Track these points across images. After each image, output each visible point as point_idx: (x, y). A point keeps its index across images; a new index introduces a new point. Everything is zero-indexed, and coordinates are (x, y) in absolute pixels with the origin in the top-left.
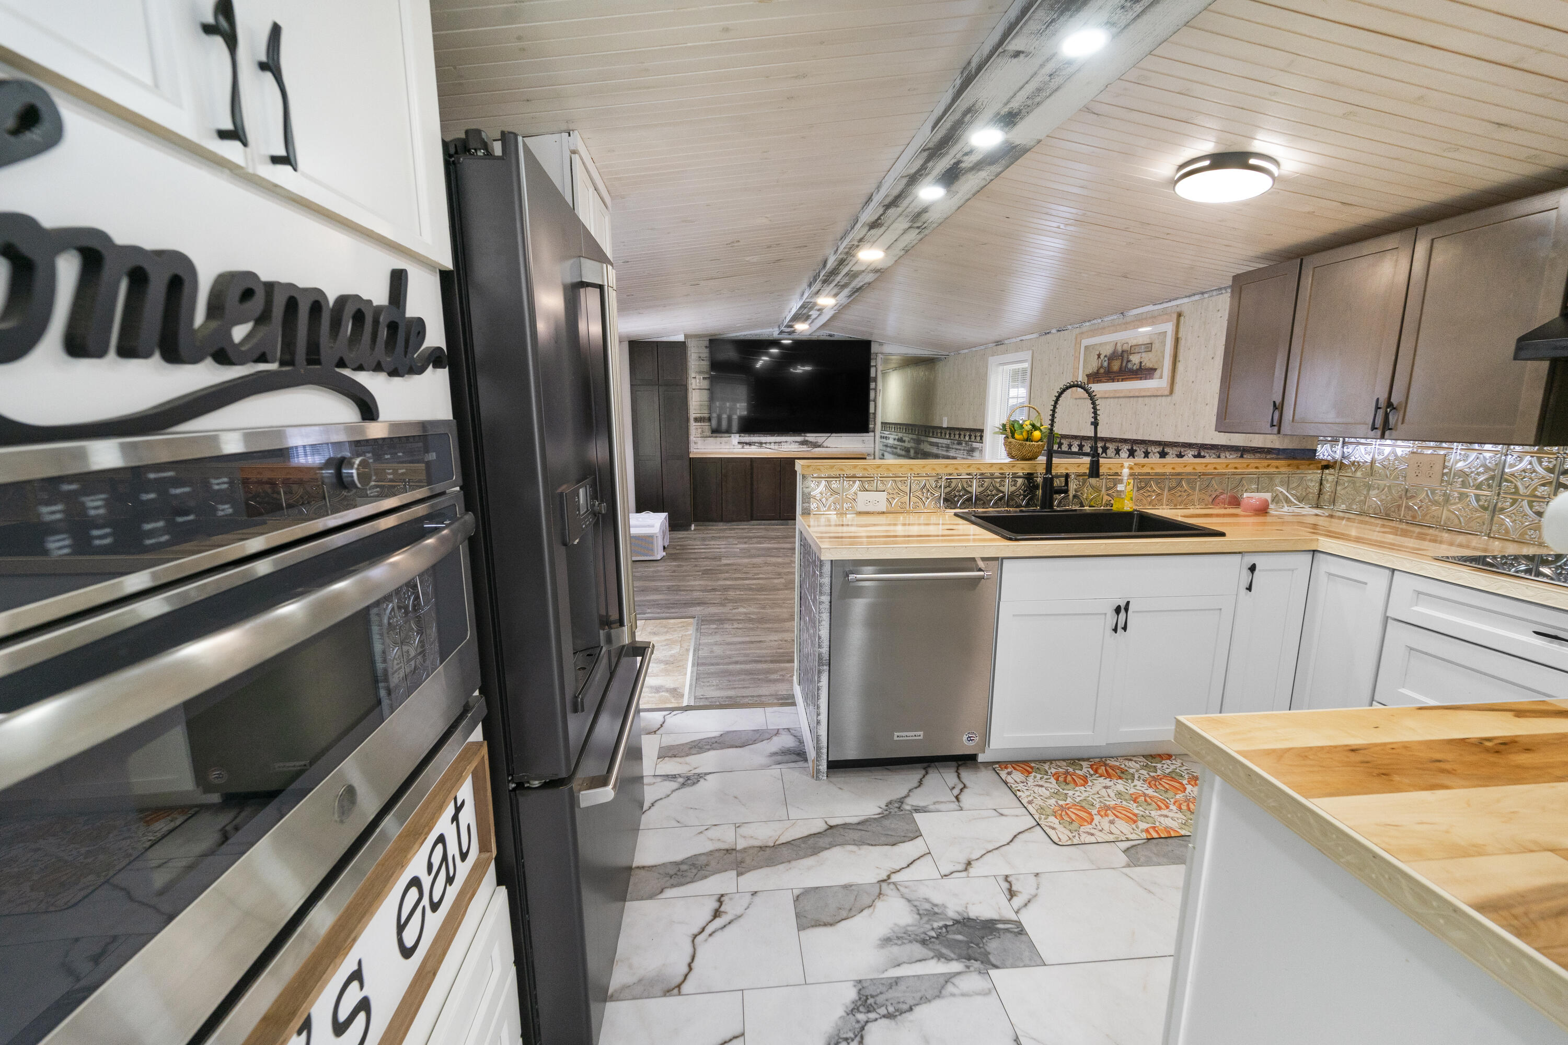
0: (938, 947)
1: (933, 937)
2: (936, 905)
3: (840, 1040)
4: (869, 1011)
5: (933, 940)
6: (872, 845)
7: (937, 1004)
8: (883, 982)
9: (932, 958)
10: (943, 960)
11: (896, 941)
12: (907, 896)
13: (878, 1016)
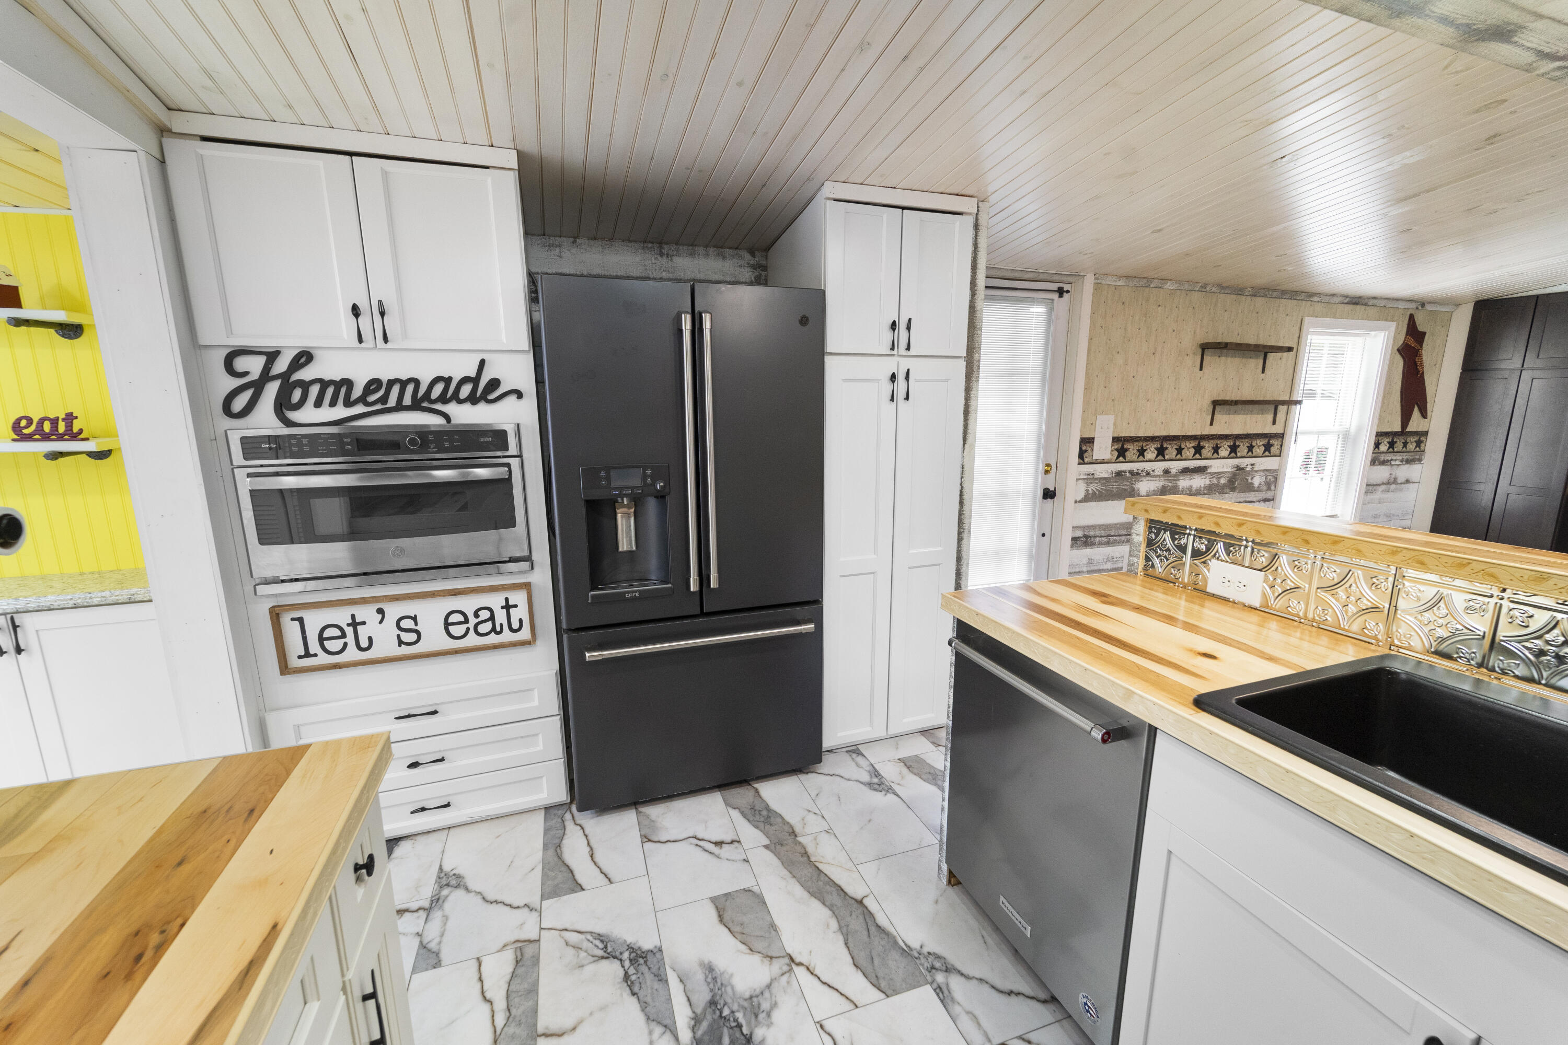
0: (709, 1017)
1: (721, 1013)
2: (769, 1015)
3: (605, 943)
4: (631, 960)
5: (718, 1012)
6: (846, 944)
7: (640, 1018)
8: (661, 968)
9: (694, 1012)
10: (693, 1023)
11: (710, 976)
12: (775, 985)
13: (626, 968)
